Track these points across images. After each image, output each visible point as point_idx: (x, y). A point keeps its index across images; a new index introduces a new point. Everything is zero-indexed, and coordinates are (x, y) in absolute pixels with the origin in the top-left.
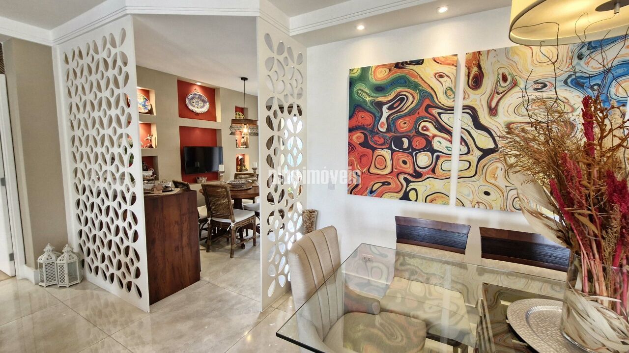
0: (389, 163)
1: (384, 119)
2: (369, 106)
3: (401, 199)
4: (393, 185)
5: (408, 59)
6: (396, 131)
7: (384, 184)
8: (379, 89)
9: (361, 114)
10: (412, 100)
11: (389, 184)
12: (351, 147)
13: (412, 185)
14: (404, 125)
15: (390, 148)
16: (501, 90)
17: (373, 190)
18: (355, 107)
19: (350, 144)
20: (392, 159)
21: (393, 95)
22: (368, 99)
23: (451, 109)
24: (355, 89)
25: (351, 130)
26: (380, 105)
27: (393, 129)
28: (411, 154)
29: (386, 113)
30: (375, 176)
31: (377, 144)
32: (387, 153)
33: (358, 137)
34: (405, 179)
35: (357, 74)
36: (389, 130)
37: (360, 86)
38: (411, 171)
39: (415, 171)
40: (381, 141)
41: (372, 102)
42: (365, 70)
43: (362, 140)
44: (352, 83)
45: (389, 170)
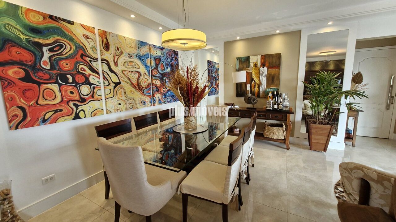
0: (58, 94)
1: (46, 58)
2: (25, 44)
3: (73, 119)
4: (65, 111)
5: (62, 17)
6: (60, 69)
7: (56, 111)
8: (36, 31)
9: (15, 49)
10: (70, 48)
11: (61, 110)
12: (7, 82)
13: (80, 108)
14: (66, 66)
15: (57, 82)
16: (118, 54)
17: (46, 118)
18: (5, 41)
19: (4, 79)
20: (60, 91)
21: (52, 40)
22: (23, 37)
23: (96, 59)
26: (38, 45)
27: (57, 67)
28: (76, 86)
29: (47, 55)
30: (45, 107)
31: (42, 79)
32: (55, 87)
33: (16, 71)
34: (74, 105)
36: (52, 68)
37: (7, 20)
38: (77, 98)
39: (81, 98)
40: (47, 77)
41: (28, 41)
42: (13, 7)
45: (59, 99)
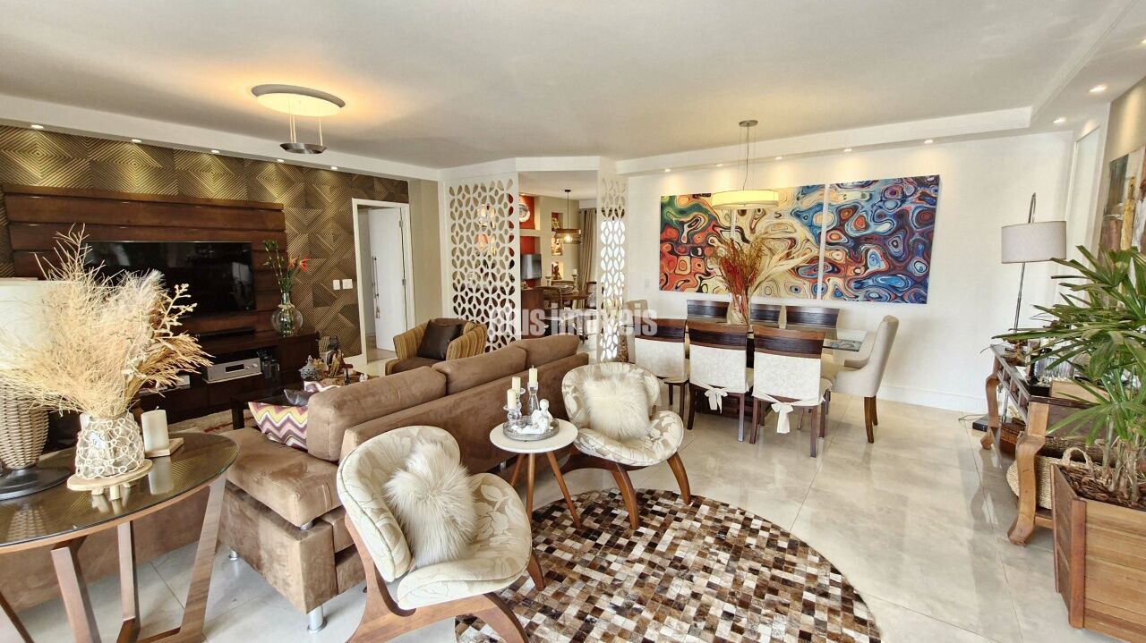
0: (689, 266)
1: (685, 234)
2: (674, 224)
3: (697, 292)
4: (691, 282)
5: (701, 193)
6: (694, 243)
7: (685, 281)
8: (682, 212)
9: (669, 230)
10: (703, 223)
11: (689, 281)
12: (662, 255)
13: (704, 282)
14: (699, 239)
15: (689, 255)
17: (678, 286)
18: (665, 225)
19: (661, 252)
20: (691, 263)
21: (691, 217)
22: (674, 219)
23: (730, 228)
24: (665, 212)
25: (662, 242)
26: (682, 223)
27: (691, 241)
28: (703, 259)
29: (686, 229)
30: (679, 276)
31: (680, 252)
32: (687, 259)
33: (667, 247)
34: (700, 277)
35: (666, 200)
36: (688, 242)
37: (668, 209)
38: (704, 272)
39: (706, 271)
40: (683, 250)
41: (677, 222)
42: (672, 198)
43: (670, 249)
44: (663, 206)
45: (688, 271)
